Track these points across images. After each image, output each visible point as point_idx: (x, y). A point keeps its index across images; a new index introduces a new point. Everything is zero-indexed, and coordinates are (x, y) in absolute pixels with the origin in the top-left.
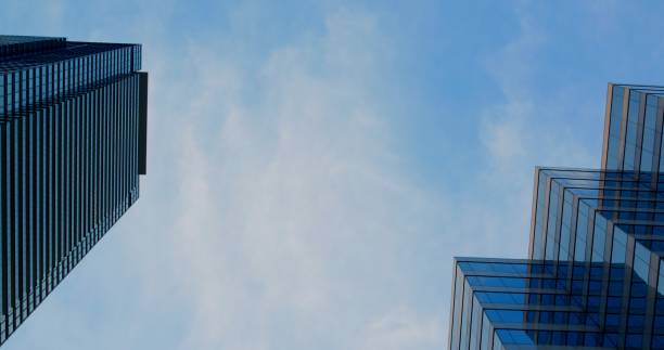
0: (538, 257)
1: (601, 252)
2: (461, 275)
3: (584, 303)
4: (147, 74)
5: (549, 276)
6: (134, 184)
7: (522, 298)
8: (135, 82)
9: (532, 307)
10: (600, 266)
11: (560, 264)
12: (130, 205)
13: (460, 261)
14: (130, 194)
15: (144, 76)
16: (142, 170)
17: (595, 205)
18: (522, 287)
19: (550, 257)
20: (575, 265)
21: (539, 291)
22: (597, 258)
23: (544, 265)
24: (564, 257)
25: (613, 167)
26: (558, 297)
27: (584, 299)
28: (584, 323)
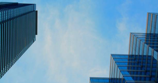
0: (131, 54)
1: (146, 53)
2: (112, 58)
3: (142, 65)
4: (37, 11)
5: (133, 58)
6: (34, 37)
7: (127, 64)
8: (35, 13)
9: (129, 66)
10: (145, 56)
11: (136, 56)
12: (34, 42)
13: (112, 55)
14: (34, 40)
16: (36, 34)
17: (144, 41)
18: (127, 61)
19: (134, 54)
20: (139, 56)
21: (131, 62)
22: (145, 54)
23: (132, 56)
24: (137, 54)
25: (149, 32)
26: (135, 63)
27: (142, 64)
28: (142, 70)
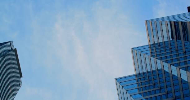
0: (138, 73)
1: (155, 67)
2: (118, 83)
3: (153, 82)
4: (16, 49)
6: (20, 81)
7: (136, 85)
8: (13, 52)
9: (139, 87)
10: (155, 71)
11: (144, 73)
12: (20, 87)
13: (116, 79)
14: (19, 84)
15: (15, 50)
16: (21, 76)
17: (150, 55)
18: (135, 82)
19: (141, 72)
20: (148, 72)
21: (140, 82)
22: (154, 69)
23: (140, 74)
24: (145, 71)
25: (152, 43)
26: (151, 86)
28: (155, 88)
